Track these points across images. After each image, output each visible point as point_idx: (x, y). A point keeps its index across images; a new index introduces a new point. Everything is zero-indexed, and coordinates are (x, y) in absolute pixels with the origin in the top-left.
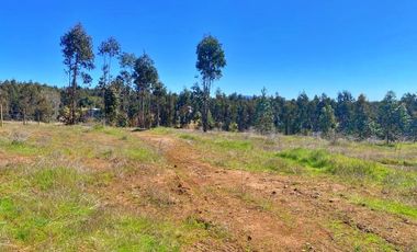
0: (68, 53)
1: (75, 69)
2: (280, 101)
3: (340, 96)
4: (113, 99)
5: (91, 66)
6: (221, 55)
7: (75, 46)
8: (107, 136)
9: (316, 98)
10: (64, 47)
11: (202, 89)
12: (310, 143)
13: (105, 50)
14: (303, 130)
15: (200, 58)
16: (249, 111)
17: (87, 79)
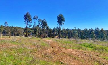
0: (25, 19)
1: (27, 23)
2: (79, 30)
3: (96, 29)
4: (37, 30)
5: (31, 22)
6: (63, 19)
7: (27, 18)
8: (35, 40)
9: (89, 29)
10: (24, 18)
11: (59, 27)
12: (88, 42)
13: (34, 18)
14: (86, 38)
15: (58, 20)
16: (71, 33)
17: (30, 25)
